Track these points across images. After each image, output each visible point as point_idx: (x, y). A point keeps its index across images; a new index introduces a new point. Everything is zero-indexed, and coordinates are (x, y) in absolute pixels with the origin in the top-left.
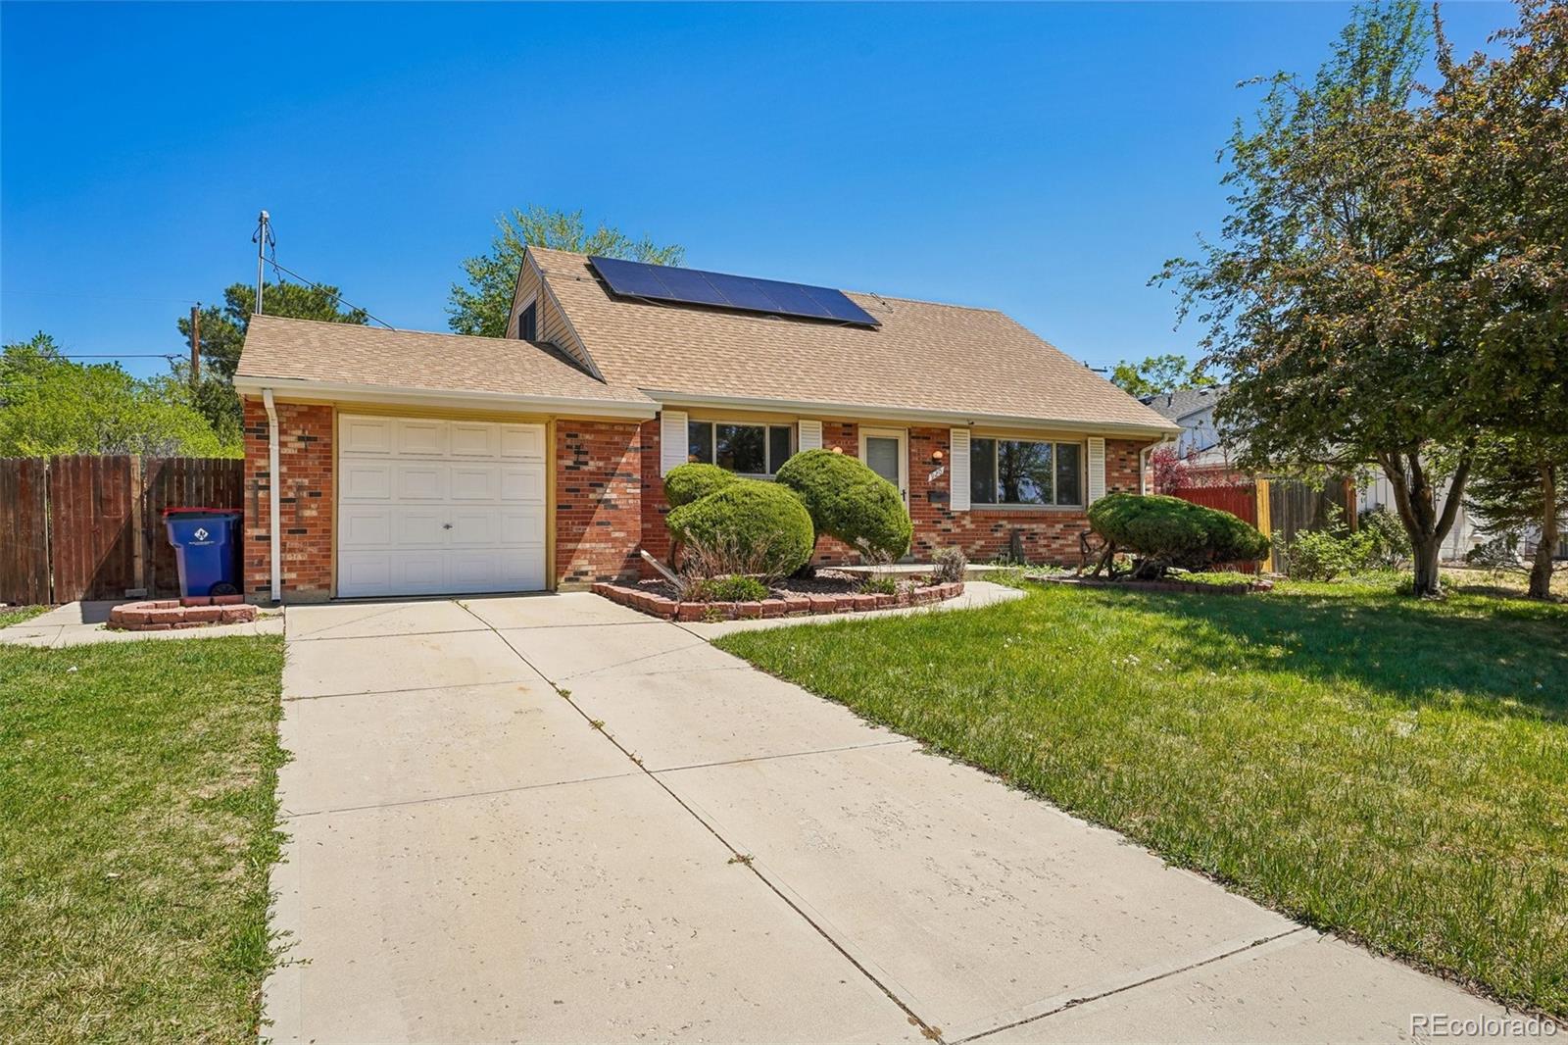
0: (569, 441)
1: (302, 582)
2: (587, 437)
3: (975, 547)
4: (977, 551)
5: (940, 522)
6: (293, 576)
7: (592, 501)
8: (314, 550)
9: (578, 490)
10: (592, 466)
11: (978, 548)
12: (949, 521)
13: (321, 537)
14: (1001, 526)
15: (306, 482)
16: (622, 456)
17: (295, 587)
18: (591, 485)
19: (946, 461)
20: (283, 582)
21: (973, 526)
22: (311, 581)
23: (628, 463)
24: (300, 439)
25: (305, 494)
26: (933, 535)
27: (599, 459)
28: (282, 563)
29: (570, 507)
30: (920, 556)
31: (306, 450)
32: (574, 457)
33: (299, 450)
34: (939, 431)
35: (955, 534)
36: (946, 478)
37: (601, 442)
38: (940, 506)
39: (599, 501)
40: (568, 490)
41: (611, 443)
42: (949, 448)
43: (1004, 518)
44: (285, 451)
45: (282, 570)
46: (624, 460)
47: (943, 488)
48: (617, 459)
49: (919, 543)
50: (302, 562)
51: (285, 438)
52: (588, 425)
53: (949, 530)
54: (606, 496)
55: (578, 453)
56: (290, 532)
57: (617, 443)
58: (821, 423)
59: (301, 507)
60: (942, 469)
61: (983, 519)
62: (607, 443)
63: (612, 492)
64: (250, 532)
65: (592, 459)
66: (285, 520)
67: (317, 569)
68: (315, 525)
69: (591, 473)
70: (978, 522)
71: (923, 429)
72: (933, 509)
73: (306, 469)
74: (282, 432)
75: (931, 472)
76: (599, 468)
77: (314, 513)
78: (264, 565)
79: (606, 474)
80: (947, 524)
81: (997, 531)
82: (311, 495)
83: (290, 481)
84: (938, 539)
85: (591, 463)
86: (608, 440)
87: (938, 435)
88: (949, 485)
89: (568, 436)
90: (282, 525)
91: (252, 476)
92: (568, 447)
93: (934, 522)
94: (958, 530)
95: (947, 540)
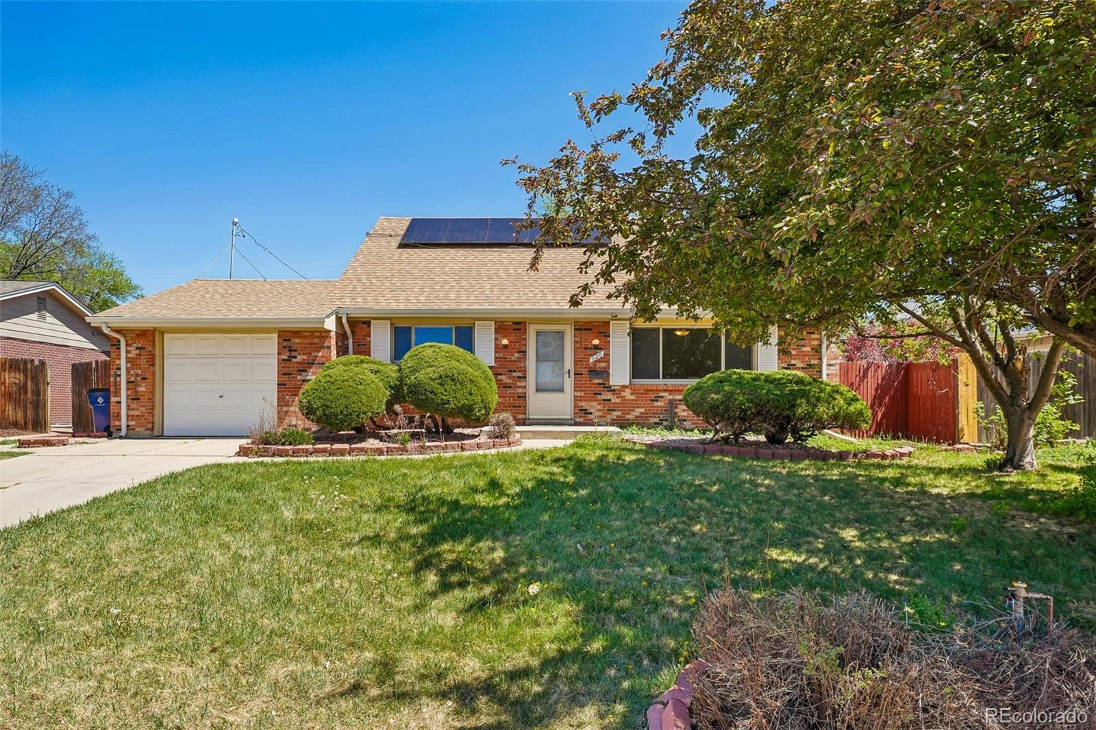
0: (285, 344)
1: (138, 426)
2: (297, 340)
3: (634, 413)
4: (636, 417)
5: (601, 394)
6: (133, 423)
7: (299, 381)
8: (143, 409)
9: (290, 374)
10: (299, 358)
11: (638, 414)
12: (610, 393)
13: (147, 402)
14: (662, 397)
15: (140, 372)
16: (319, 351)
17: (134, 429)
18: (299, 371)
19: (605, 346)
20: (128, 426)
21: (633, 397)
22: (142, 426)
23: (323, 356)
24: (137, 348)
25: (139, 378)
26: (594, 404)
27: (304, 354)
28: (128, 416)
29: (285, 385)
30: (582, 420)
31: (140, 354)
32: (288, 354)
33: (137, 355)
34: (601, 324)
35: (615, 403)
36: (606, 359)
37: (305, 344)
38: (601, 381)
39: (304, 381)
40: (284, 374)
41: (313, 344)
42: (609, 336)
43: (665, 391)
44: (129, 355)
45: (128, 420)
46: (320, 354)
47: (604, 368)
48: (316, 354)
49: (580, 410)
50: (138, 416)
51: (129, 348)
52: (297, 333)
53: (610, 400)
54: (308, 378)
55: (290, 351)
56: (132, 399)
57: (316, 344)
58: (493, 323)
59: (137, 386)
60: (603, 353)
61: (643, 391)
62: (309, 344)
63: (313, 375)
64: (113, 399)
65: (299, 354)
66: (129, 393)
67: (145, 419)
68: (144, 396)
69: (299, 363)
70: (638, 394)
71: (584, 322)
72: (594, 384)
73: (139, 365)
74: (127, 345)
75: (592, 355)
76: (304, 360)
77: (144, 389)
78: (118, 416)
79: (308, 364)
80: (609, 396)
81: (657, 401)
82: (142, 379)
83: (132, 372)
84: (599, 407)
85: (298, 357)
86: (310, 342)
87: (599, 326)
88: (609, 365)
89: (284, 340)
90: (128, 396)
91: (113, 369)
92: (284, 347)
93: (594, 394)
94: (618, 400)
95: (607, 408)
